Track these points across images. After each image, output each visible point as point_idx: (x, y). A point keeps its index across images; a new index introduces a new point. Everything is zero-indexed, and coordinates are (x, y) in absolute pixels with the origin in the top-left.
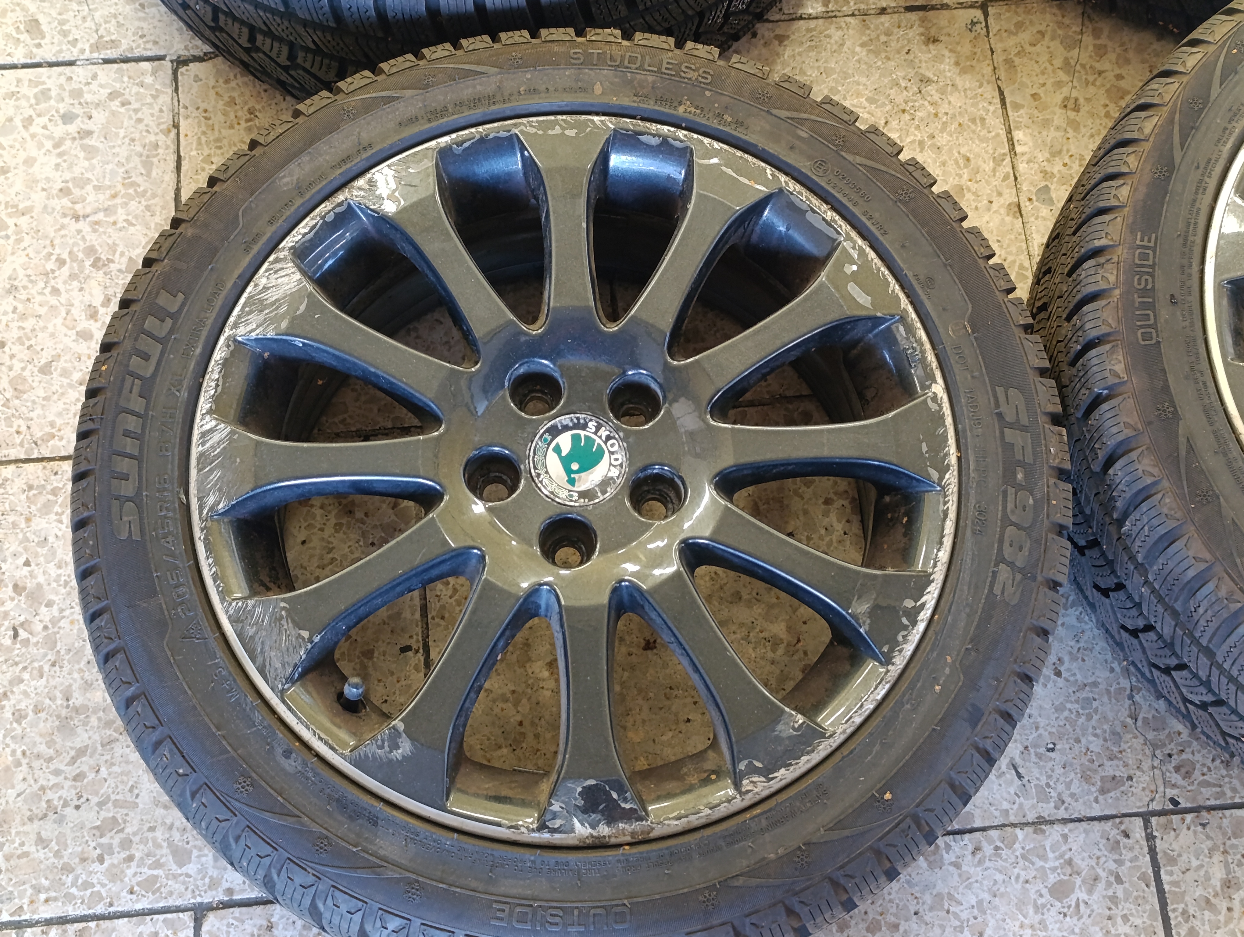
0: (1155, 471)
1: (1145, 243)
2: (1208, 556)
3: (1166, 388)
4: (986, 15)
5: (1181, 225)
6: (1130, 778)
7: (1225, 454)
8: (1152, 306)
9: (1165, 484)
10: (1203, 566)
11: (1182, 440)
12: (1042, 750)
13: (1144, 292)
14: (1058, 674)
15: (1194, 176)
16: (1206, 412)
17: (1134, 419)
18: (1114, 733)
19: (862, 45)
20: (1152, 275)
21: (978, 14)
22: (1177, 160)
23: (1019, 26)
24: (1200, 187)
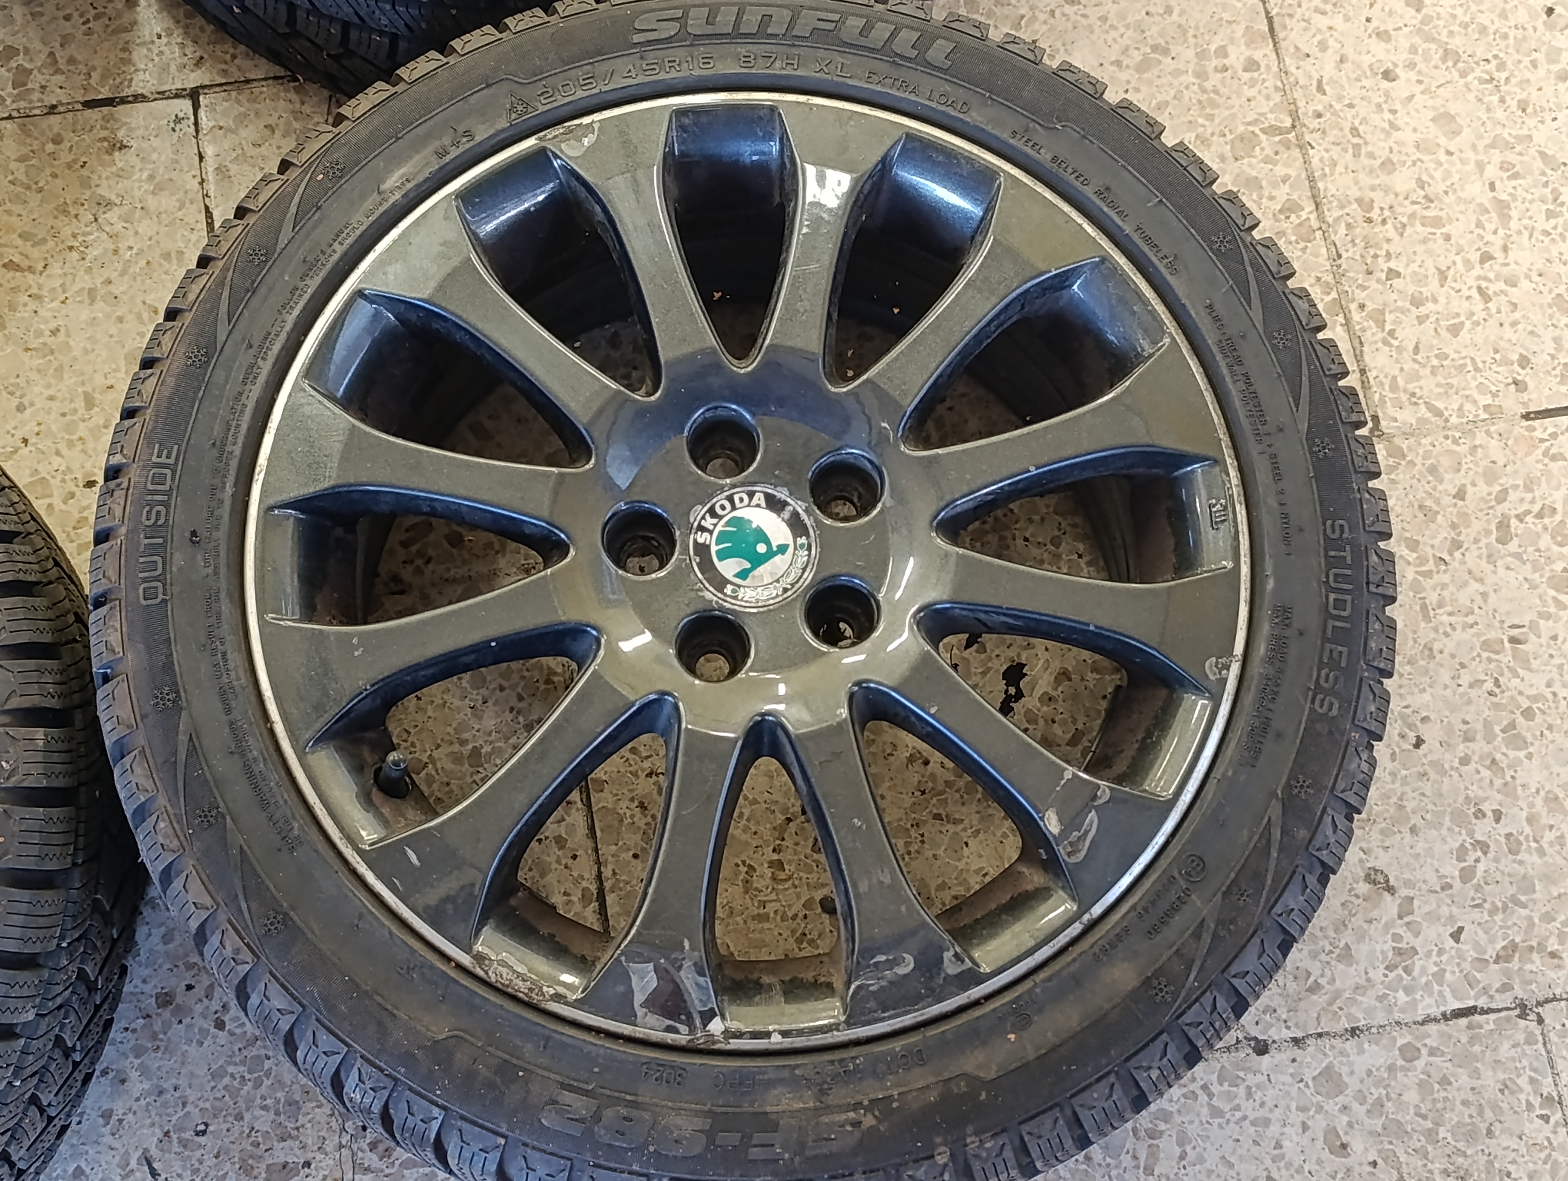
0: (148, 784)
1: (163, 460)
2: (207, 901)
3: (168, 667)
4: (196, 107)
5: (217, 430)
6: (307, 1164)
7: (243, 754)
8: (160, 550)
9: (162, 801)
10: (205, 914)
11: (183, 739)
12: (189, 1135)
13: (154, 530)
14: (220, 1025)
15: (244, 358)
16: (222, 695)
17: (124, 712)
18: (290, 1103)
19: (21, 159)
20: (166, 505)
21: (186, 105)
22: (221, 337)
23: (241, 119)
24: (251, 372)
